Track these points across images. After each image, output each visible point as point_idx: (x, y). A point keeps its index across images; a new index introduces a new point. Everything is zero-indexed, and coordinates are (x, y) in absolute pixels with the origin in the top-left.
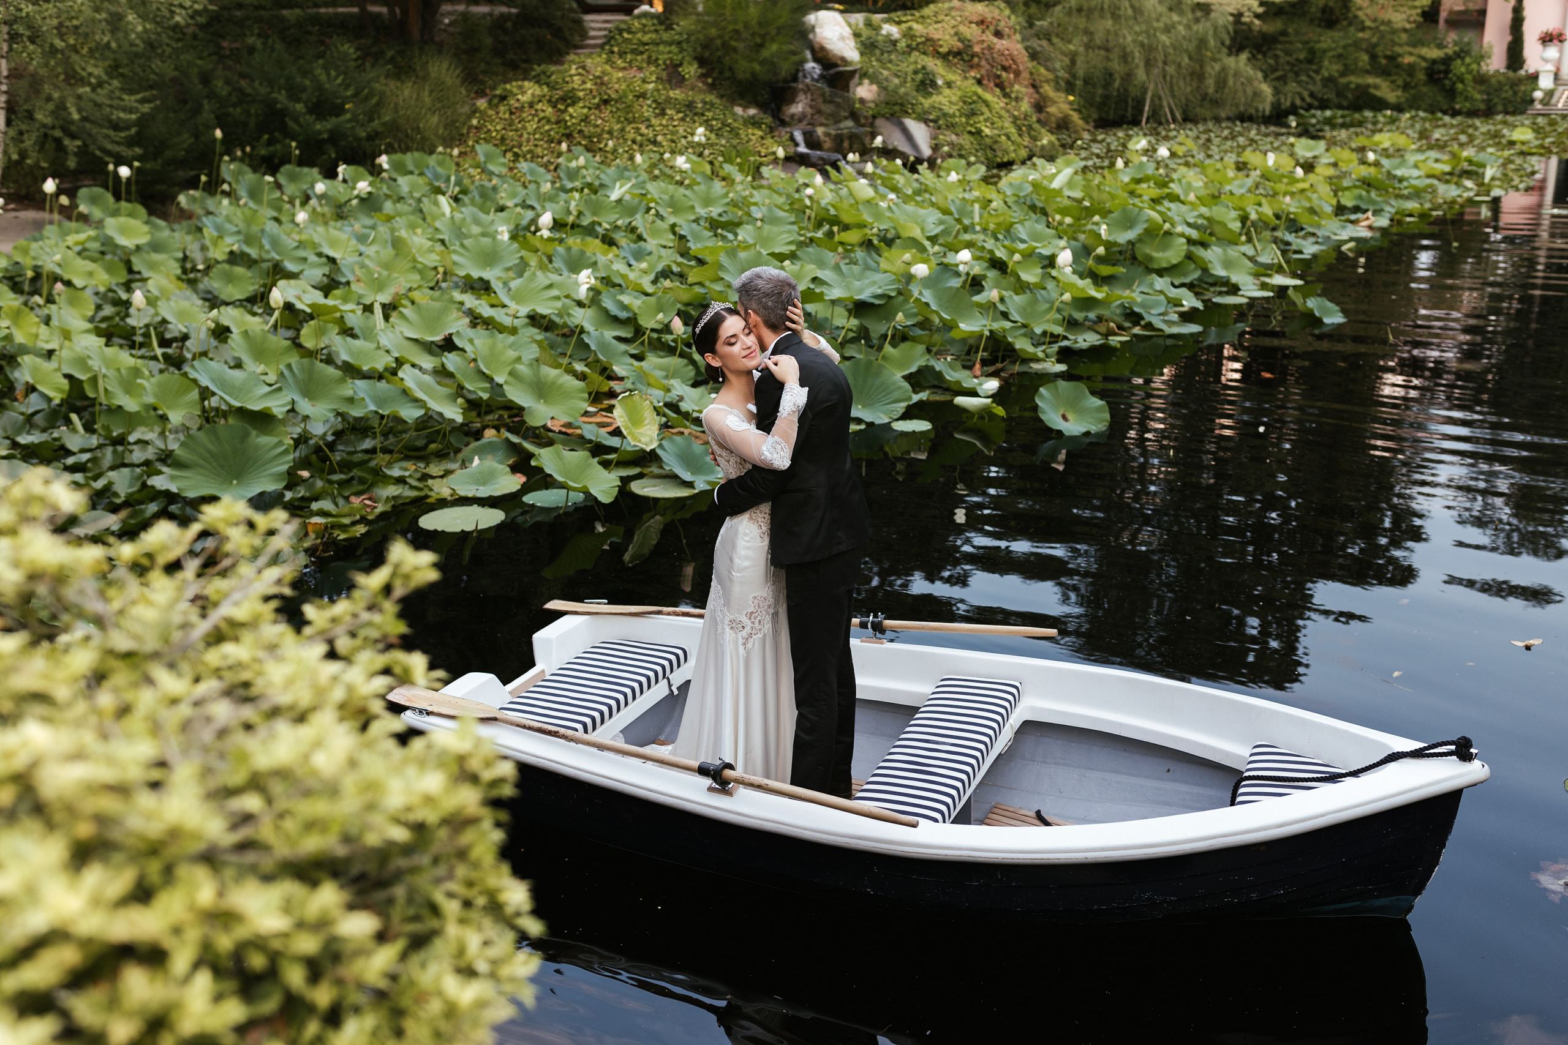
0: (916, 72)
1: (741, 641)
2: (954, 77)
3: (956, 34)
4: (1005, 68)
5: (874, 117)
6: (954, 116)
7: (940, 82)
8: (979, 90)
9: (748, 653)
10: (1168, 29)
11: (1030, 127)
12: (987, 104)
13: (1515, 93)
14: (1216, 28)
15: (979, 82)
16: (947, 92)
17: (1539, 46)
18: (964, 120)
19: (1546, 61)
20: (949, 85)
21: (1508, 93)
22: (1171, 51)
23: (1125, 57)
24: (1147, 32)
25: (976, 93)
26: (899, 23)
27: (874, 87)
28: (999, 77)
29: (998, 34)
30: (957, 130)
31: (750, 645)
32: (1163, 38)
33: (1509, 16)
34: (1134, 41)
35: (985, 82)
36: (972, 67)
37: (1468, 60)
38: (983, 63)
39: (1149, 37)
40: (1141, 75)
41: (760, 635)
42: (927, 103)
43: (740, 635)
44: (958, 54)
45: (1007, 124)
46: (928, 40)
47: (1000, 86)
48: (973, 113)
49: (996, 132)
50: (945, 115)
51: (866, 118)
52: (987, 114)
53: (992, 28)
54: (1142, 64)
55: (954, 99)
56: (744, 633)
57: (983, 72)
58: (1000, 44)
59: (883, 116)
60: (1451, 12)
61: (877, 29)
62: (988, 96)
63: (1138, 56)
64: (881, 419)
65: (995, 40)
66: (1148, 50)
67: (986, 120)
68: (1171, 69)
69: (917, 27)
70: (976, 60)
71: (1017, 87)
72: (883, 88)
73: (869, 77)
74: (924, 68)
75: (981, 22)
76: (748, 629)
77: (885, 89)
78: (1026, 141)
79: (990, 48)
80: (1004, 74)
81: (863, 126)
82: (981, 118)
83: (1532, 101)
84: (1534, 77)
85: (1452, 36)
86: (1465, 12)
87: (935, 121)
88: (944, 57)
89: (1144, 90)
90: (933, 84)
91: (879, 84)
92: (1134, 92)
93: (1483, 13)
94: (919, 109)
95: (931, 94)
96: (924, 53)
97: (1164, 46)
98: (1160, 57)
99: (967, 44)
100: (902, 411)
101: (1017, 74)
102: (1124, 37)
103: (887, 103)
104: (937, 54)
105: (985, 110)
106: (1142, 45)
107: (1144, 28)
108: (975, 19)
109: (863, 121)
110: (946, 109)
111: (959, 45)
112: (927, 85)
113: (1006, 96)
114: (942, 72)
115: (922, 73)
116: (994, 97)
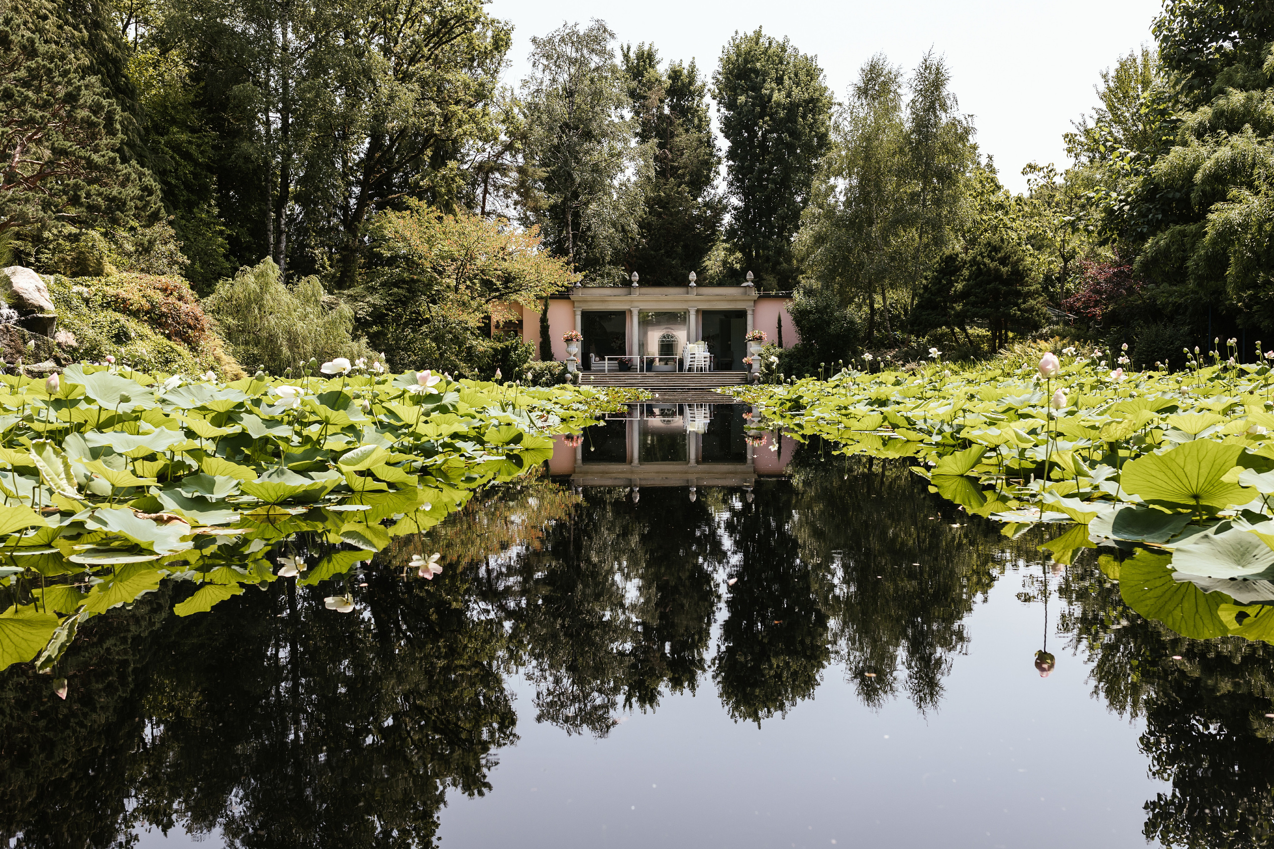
0: (112, 325)
2: (146, 330)
3: (144, 296)
4: (190, 327)
7: (133, 335)
8: (172, 343)
10: (303, 318)
12: (179, 354)
14: (342, 318)
15: (168, 337)
16: (139, 342)
17: (563, 344)
19: (569, 354)
20: (142, 337)
22: (307, 334)
23: (271, 338)
24: (287, 318)
25: (167, 345)
26: (87, 285)
27: (71, 334)
28: (185, 334)
29: (181, 299)
32: (300, 324)
33: (538, 324)
34: (278, 325)
35: (173, 337)
36: (160, 325)
38: (170, 321)
39: (289, 322)
42: (124, 351)
44: (147, 313)
46: (118, 299)
47: (187, 341)
51: (67, 360)
53: (175, 295)
55: (149, 349)
57: (171, 329)
58: (184, 307)
60: (500, 322)
61: (68, 288)
62: (179, 349)
63: (282, 338)
65: (180, 304)
66: (290, 332)
69: (108, 290)
70: (163, 319)
71: (201, 343)
72: (79, 336)
73: (65, 326)
74: (117, 322)
75: (165, 289)
77: (83, 337)
79: (176, 310)
80: (190, 332)
83: (565, 381)
84: (563, 365)
86: (509, 321)
88: (135, 314)
90: (127, 335)
91: (75, 332)
93: (521, 323)
95: (126, 344)
96: (116, 310)
97: (302, 331)
99: (155, 306)
101: (202, 332)
102: (269, 321)
103: (86, 349)
104: (127, 311)
105: (178, 359)
107: (285, 315)
108: (159, 286)
110: (143, 355)
111: (147, 306)
112: (121, 337)
113: (193, 349)
114: (132, 326)
115: (117, 325)
116: (182, 349)
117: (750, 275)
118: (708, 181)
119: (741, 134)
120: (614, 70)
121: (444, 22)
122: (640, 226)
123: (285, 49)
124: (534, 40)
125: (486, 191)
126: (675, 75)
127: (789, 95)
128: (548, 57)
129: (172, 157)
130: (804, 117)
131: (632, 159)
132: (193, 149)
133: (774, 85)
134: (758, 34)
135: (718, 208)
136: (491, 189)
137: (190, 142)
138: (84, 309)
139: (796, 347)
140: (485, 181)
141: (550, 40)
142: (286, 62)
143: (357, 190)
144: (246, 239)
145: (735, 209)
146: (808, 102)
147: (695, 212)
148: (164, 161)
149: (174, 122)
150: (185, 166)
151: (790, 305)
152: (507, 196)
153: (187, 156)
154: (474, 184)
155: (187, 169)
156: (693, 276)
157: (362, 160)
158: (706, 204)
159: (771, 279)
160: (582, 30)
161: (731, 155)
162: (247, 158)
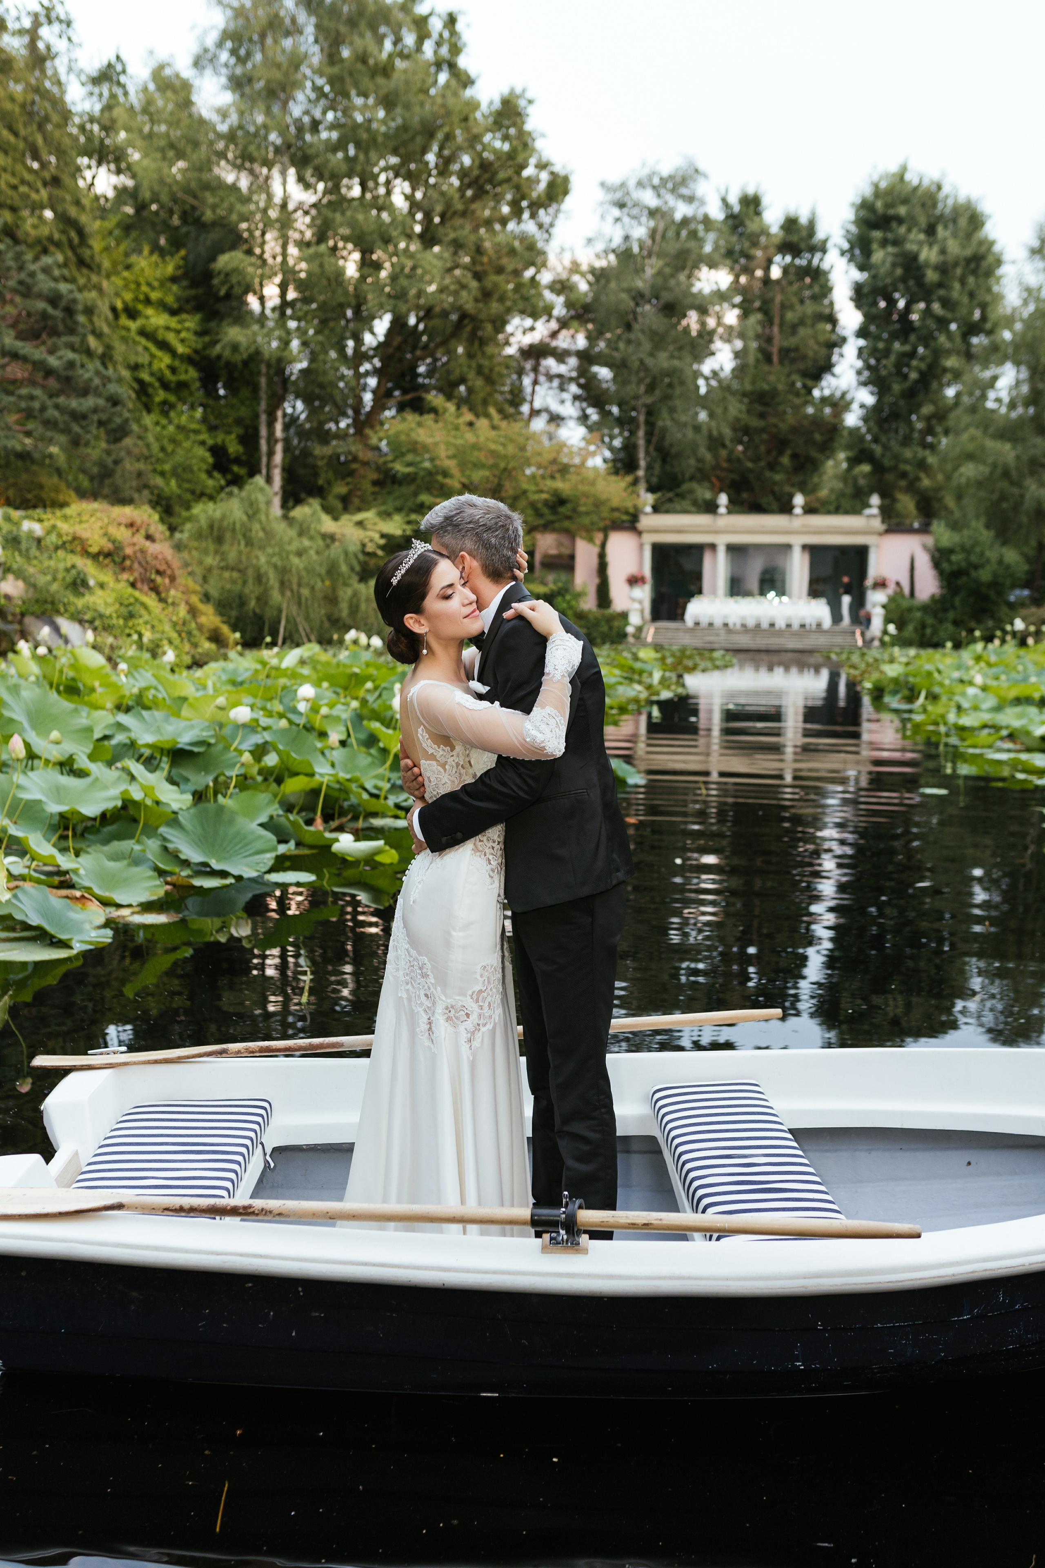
0: (67, 570)
1: (464, 1036)
2: (107, 577)
3: (105, 534)
4: (158, 572)
5: (23, 615)
6: (110, 617)
7: (92, 583)
8: (137, 594)
9: (474, 1055)
10: (300, 554)
11: (189, 633)
12: (145, 607)
13: (611, 628)
14: (346, 553)
15: (133, 585)
16: (99, 592)
17: (626, 587)
18: (121, 622)
19: (633, 600)
20: (102, 586)
21: (605, 628)
22: (304, 574)
23: (259, 578)
24: (280, 554)
25: (132, 596)
26: (40, 521)
27: (20, 584)
28: (153, 581)
29: (149, 537)
30: (117, 632)
31: (476, 1044)
32: (295, 560)
33: (595, 561)
34: (268, 562)
35: (139, 585)
36: (123, 569)
37: (568, 597)
38: (136, 566)
39: (282, 559)
40: (276, 596)
41: (490, 1026)
42: (80, 603)
43: (462, 1028)
44: (108, 555)
45: (167, 627)
46: (75, 538)
47: (155, 589)
48: (131, 616)
49: (158, 636)
50: (101, 616)
51: (14, 615)
52: (146, 617)
53: (143, 532)
54: (277, 585)
55: (110, 600)
56: (469, 1024)
57: (136, 574)
58: (153, 548)
59: (33, 614)
60: (546, 556)
61: (17, 524)
62: (145, 599)
63: (273, 579)
64: (249, 873)
65: (148, 543)
66: (283, 572)
67: (146, 623)
68: (305, 592)
69: (63, 527)
70: (128, 563)
71: (173, 592)
72: (30, 584)
73: (14, 573)
74: (73, 567)
75: (131, 525)
76: (474, 1018)
77: (34, 586)
78: (187, 647)
79: (143, 551)
80: (159, 580)
81: (11, 623)
82: (141, 621)
83: (625, 635)
84: (624, 616)
85: (550, 578)
86: (559, 556)
87: (91, 622)
88: (95, 557)
89: (280, 611)
90: (84, 583)
91: (25, 580)
92: (269, 614)
93: (572, 557)
94: (72, 609)
95: (83, 595)
96: (72, 552)
97: (298, 570)
98: (295, 580)
99: (118, 547)
100: (271, 863)
101: (173, 579)
102: (257, 558)
103: (37, 601)
104: (86, 553)
105: (143, 612)
106: (275, 566)
107: (277, 550)
108: (124, 521)
109: (10, 618)
110: (102, 609)
111: (109, 546)
112: (79, 585)
113: (162, 600)
114: (93, 573)
115: (74, 572)
116: (150, 600)
117: (875, 500)
118: (827, 367)
119: (875, 304)
120: (707, 221)
121: (484, 166)
122: (735, 430)
123: (284, 206)
124: (603, 184)
125: (535, 382)
126: (790, 224)
127: (943, 251)
128: (621, 205)
129: (146, 349)
130: (963, 282)
131: (728, 341)
132: (171, 338)
133: (922, 236)
134: (904, 169)
135: (840, 404)
136: (542, 379)
137: (168, 328)
138: (34, 551)
139: (933, 596)
140: (535, 370)
141: (623, 185)
142: (285, 222)
143: (372, 382)
144: (234, 448)
145: (862, 406)
146: (968, 261)
147: (810, 410)
148: (137, 353)
149: (148, 301)
150: (161, 360)
151: (929, 540)
152: (562, 389)
153: (164, 345)
154: (520, 372)
155: (164, 361)
156: (799, 500)
157: (380, 345)
158: (824, 400)
159: (907, 503)
160: (665, 170)
161: (862, 333)
162: (235, 348)
